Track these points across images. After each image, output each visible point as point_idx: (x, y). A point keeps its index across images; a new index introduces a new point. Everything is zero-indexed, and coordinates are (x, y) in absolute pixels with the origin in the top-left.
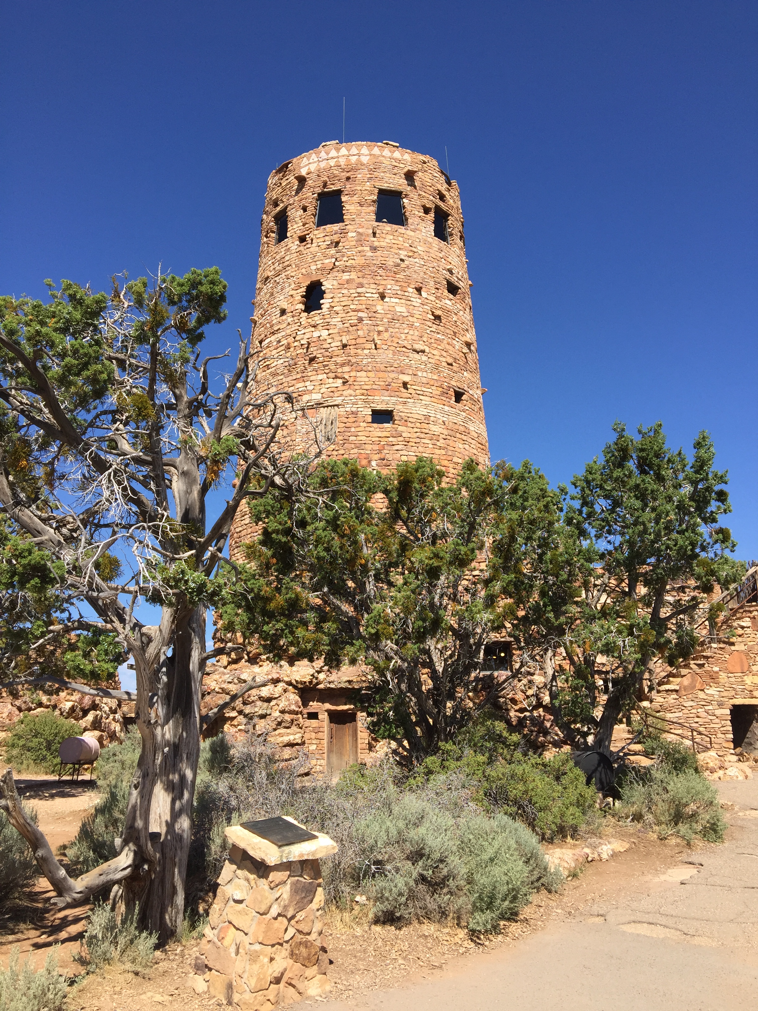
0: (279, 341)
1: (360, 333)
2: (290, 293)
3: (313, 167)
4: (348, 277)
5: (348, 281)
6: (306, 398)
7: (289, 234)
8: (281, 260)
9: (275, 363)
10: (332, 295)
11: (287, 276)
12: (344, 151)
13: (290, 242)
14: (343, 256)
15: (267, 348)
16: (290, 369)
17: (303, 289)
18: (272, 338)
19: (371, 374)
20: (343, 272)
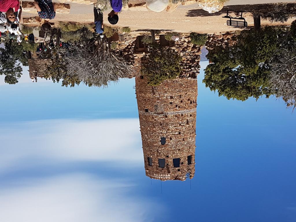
0: (172, 132)
2: (169, 143)
3: (166, 175)
6: (162, 116)
7: (172, 159)
8: (174, 153)
9: (172, 127)
10: (158, 140)
11: (171, 148)
12: (159, 177)
13: (171, 157)
14: (157, 150)
15: (176, 132)
16: (167, 124)
17: (166, 143)
18: (174, 133)
19: (149, 120)
20: (157, 146)
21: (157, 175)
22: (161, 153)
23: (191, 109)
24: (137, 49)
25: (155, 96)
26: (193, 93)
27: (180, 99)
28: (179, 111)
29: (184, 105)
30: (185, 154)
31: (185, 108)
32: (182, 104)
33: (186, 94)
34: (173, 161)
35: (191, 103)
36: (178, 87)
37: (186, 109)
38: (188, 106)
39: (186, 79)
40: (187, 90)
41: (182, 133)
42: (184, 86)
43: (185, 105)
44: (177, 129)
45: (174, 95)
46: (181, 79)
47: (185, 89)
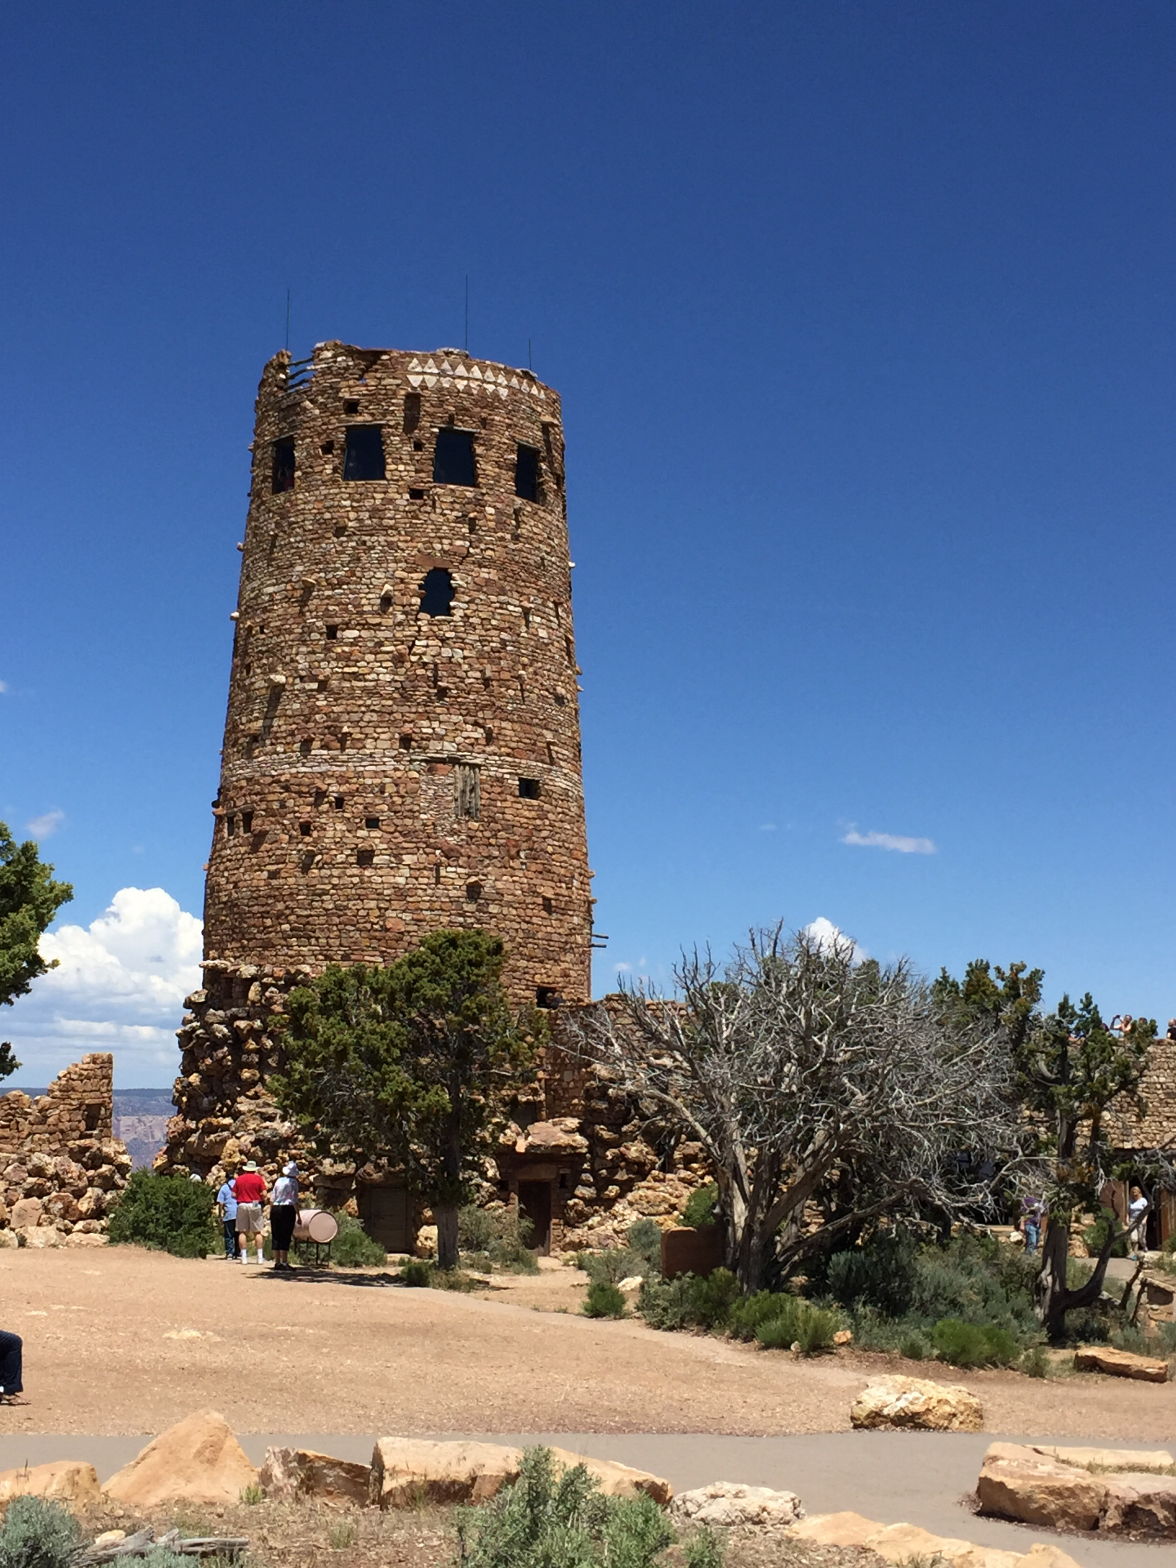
0: (380, 644)
1: (503, 663)
2: (400, 574)
3: (431, 381)
4: (486, 576)
5: (488, 581)
6: (435, 745)
7: (388, 475)
8: (375, 512)
9: (374, 676)
10: (467, 599)
11: (390, 544)
12: (476, 372)
13: (393, 489)
14: (480, 541)
15: (351, 645)
16: (405, 695)
17: (421, 576)
18: (364, 634)
19: (517, 727)
20: (480, 566)
21: (491, 388)
22: (457, 520)
23: (249, 780)
24: (563, 1176)
25: (469, 876)
26: (234, 879)
27: (315, 842)
28: (324, 768)
29: (290, 803)
30: (310, 506)
31: (287, 789)
32: (306, 811)
33: (273, 875)
34: (384, 464)
35: (248, 817)
36: (323, 919)
37: (283, 779)
38: (271, 797)
39: (267, 969)
40: (270, 897)
41: (315, 636)
42: (286, 927)
43: (283, 805)
44: (346, 658)
45: (349, 872)
46: (299, 972)
47: (280, 906)
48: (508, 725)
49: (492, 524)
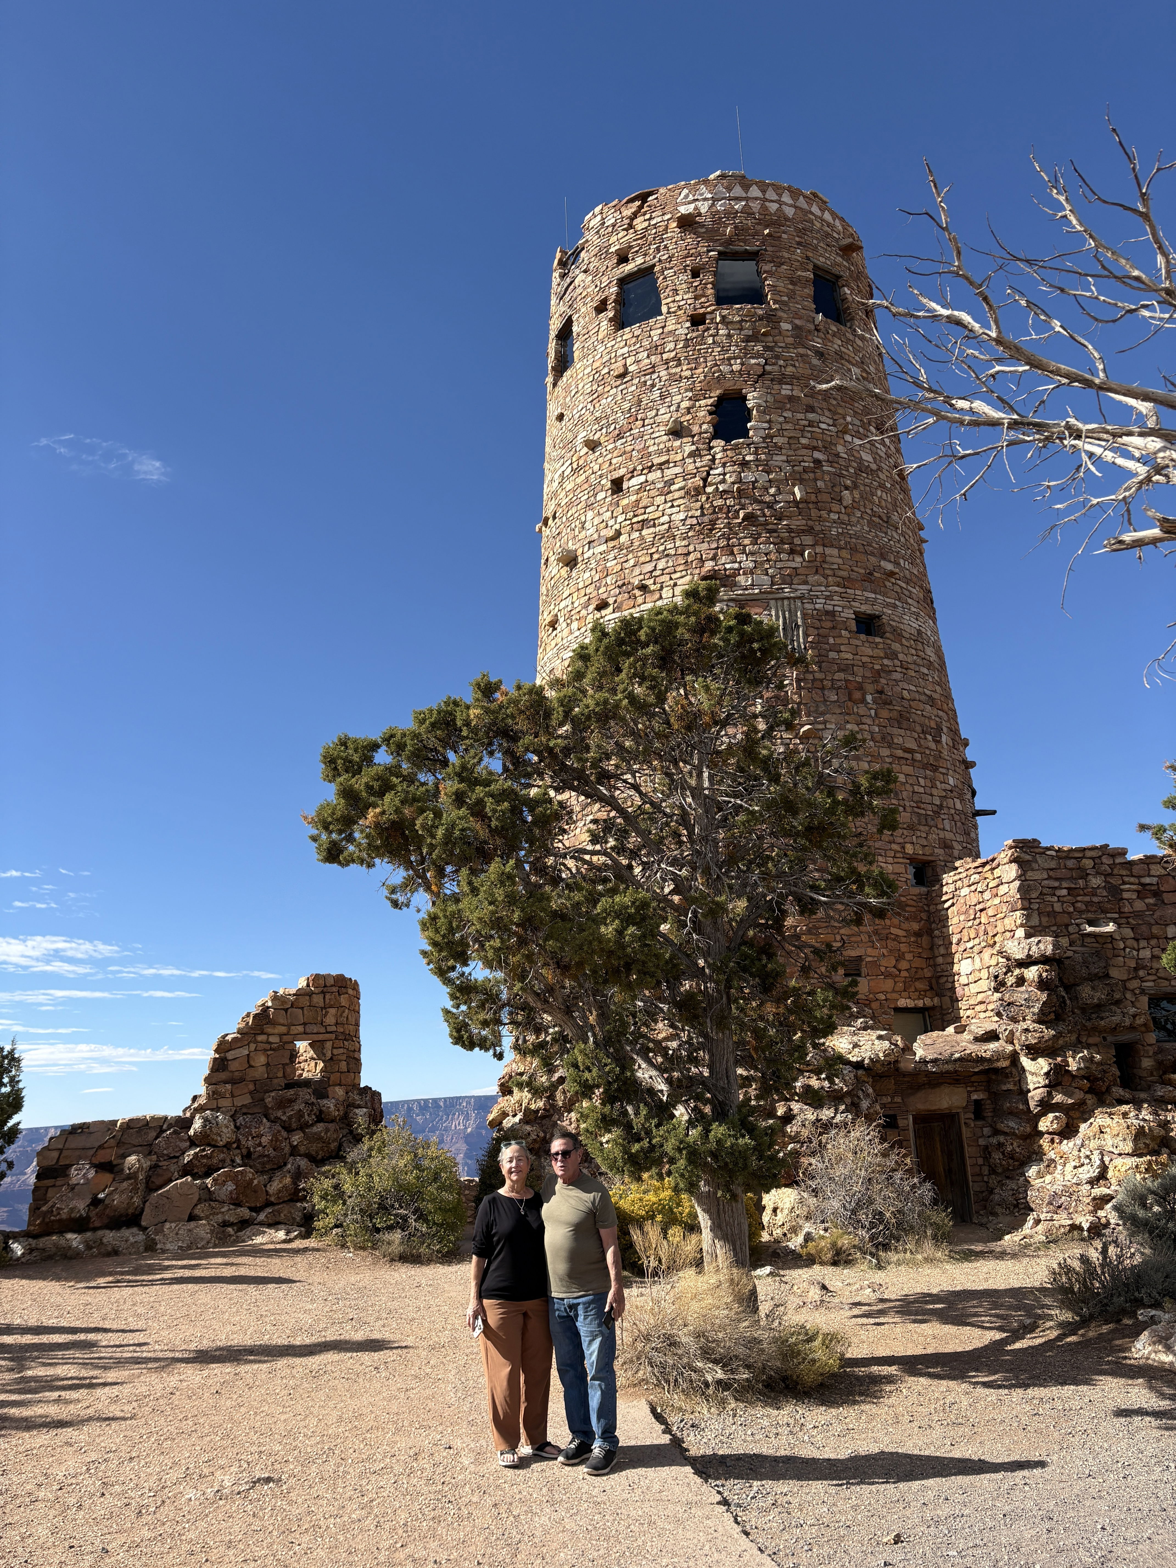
0: (671, 482)
1: (820, 484)
2: (685, 405)
3: (703, 208)
4: (789, 393)
5: (791, 399)
6: (743, 581)
7: (665, 310)
8: (653, 349)
9: (666, 519)
10: (768, 418)
11: (673, 376)
13: (671, 321)
14: (777, 357)
15: (639, 492)
16: (702, 530)
17: (712, 400)
19: (845, 554)
22: (747, 339)
24: (977, 1102)
25: (802, 726)
30: (588, 371)
34: (658, 301)
44: (635, 507)
48: (835, 552)
49: (790, 340)
